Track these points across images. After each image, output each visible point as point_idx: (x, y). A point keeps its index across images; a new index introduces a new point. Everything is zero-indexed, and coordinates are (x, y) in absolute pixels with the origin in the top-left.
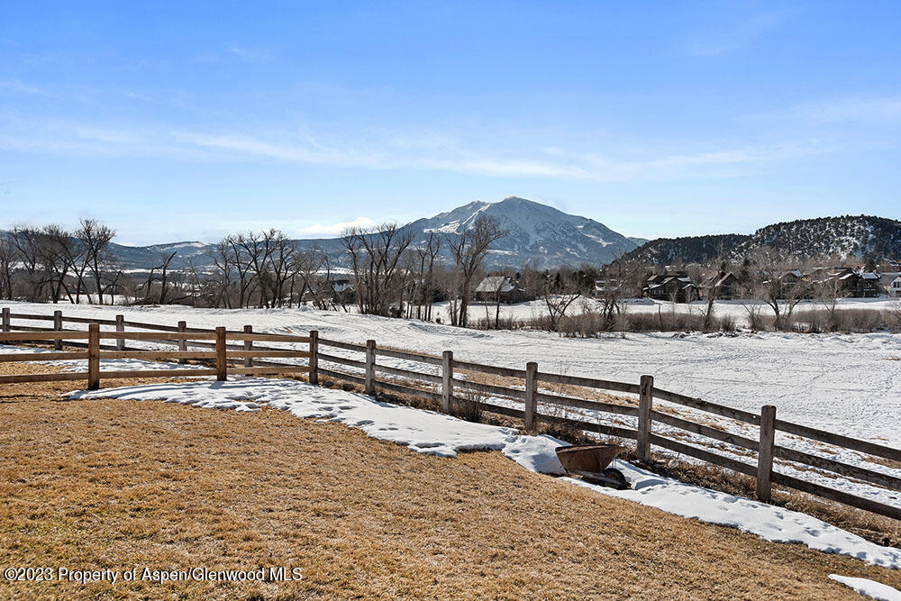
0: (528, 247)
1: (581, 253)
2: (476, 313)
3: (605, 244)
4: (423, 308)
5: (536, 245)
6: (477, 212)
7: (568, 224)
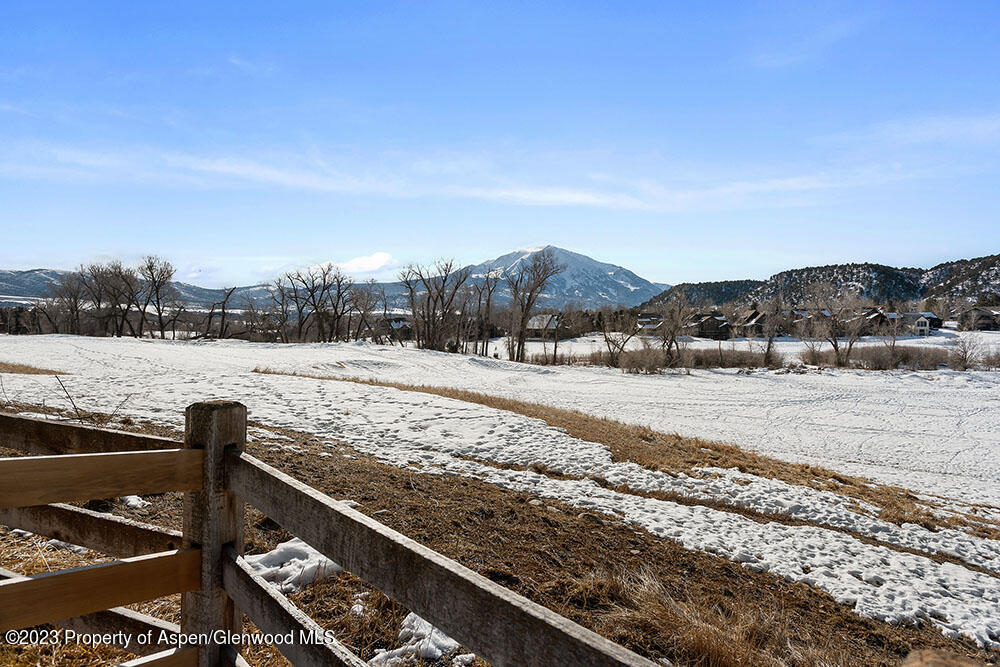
0: (565, 291)
1: (611, 296)
2: (533, 348)
3: (632, 289)
4: (480, 344)
5: (572, 290)
6: (519, 260)
7: (600, 270)
